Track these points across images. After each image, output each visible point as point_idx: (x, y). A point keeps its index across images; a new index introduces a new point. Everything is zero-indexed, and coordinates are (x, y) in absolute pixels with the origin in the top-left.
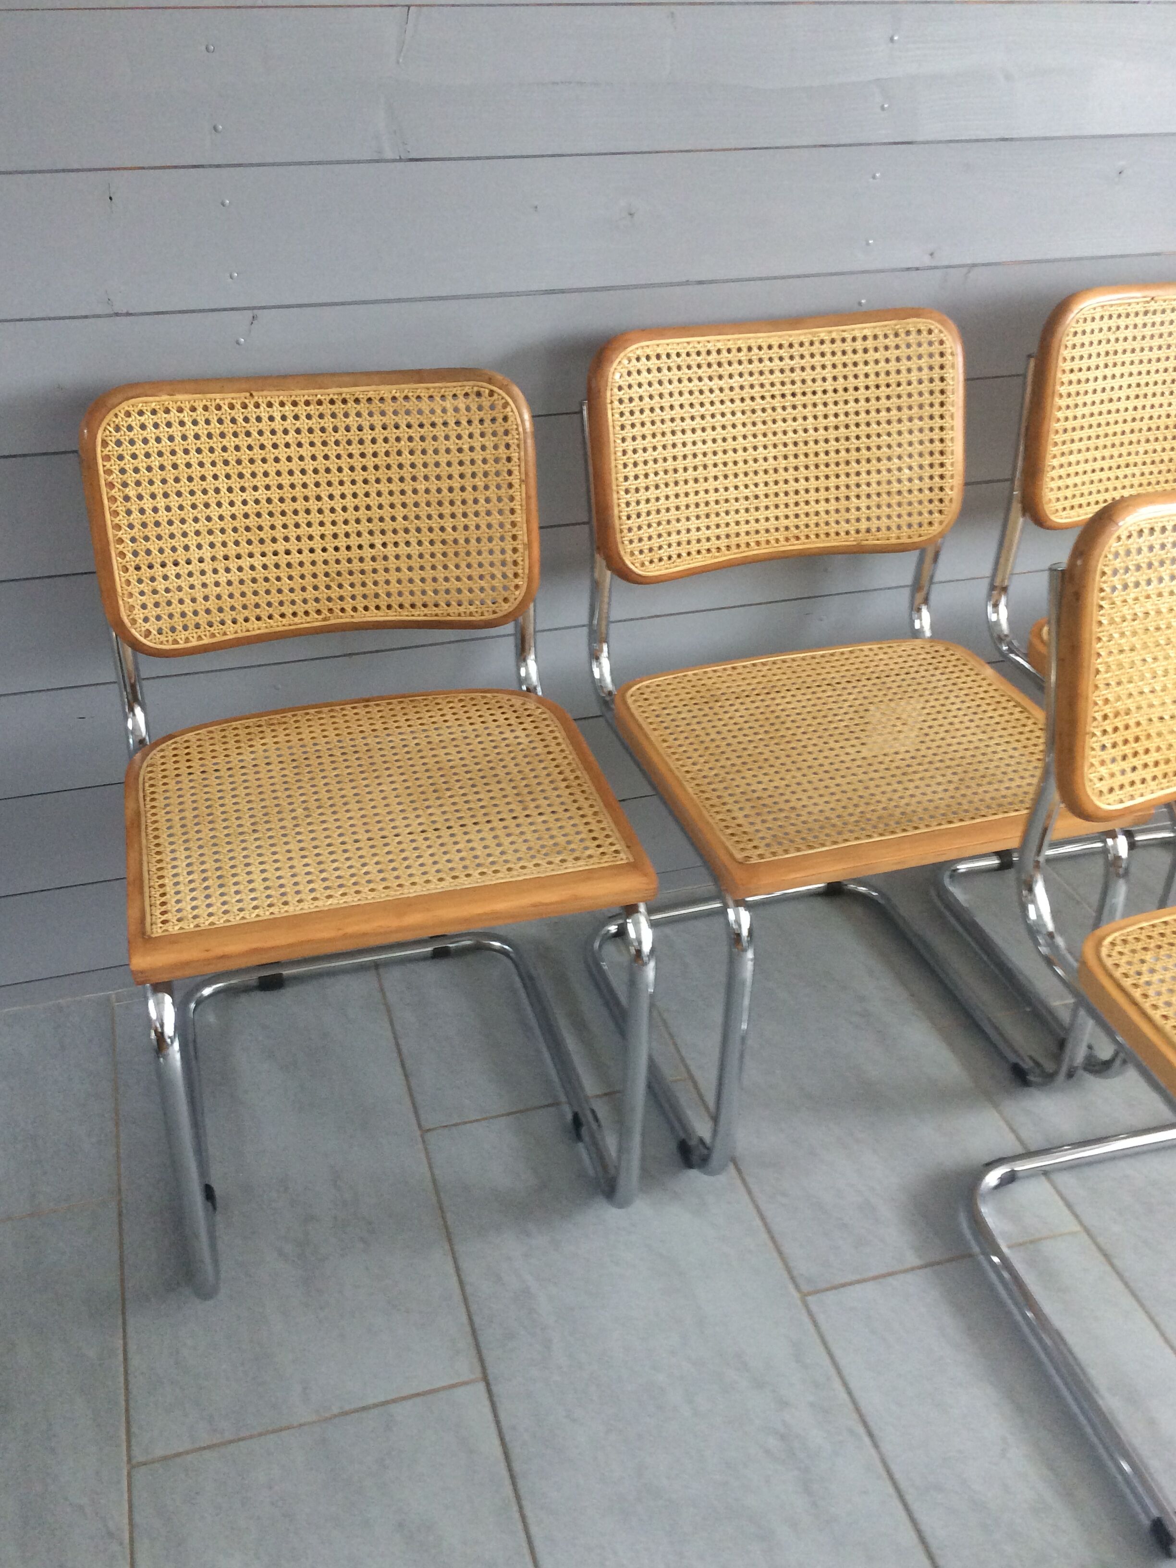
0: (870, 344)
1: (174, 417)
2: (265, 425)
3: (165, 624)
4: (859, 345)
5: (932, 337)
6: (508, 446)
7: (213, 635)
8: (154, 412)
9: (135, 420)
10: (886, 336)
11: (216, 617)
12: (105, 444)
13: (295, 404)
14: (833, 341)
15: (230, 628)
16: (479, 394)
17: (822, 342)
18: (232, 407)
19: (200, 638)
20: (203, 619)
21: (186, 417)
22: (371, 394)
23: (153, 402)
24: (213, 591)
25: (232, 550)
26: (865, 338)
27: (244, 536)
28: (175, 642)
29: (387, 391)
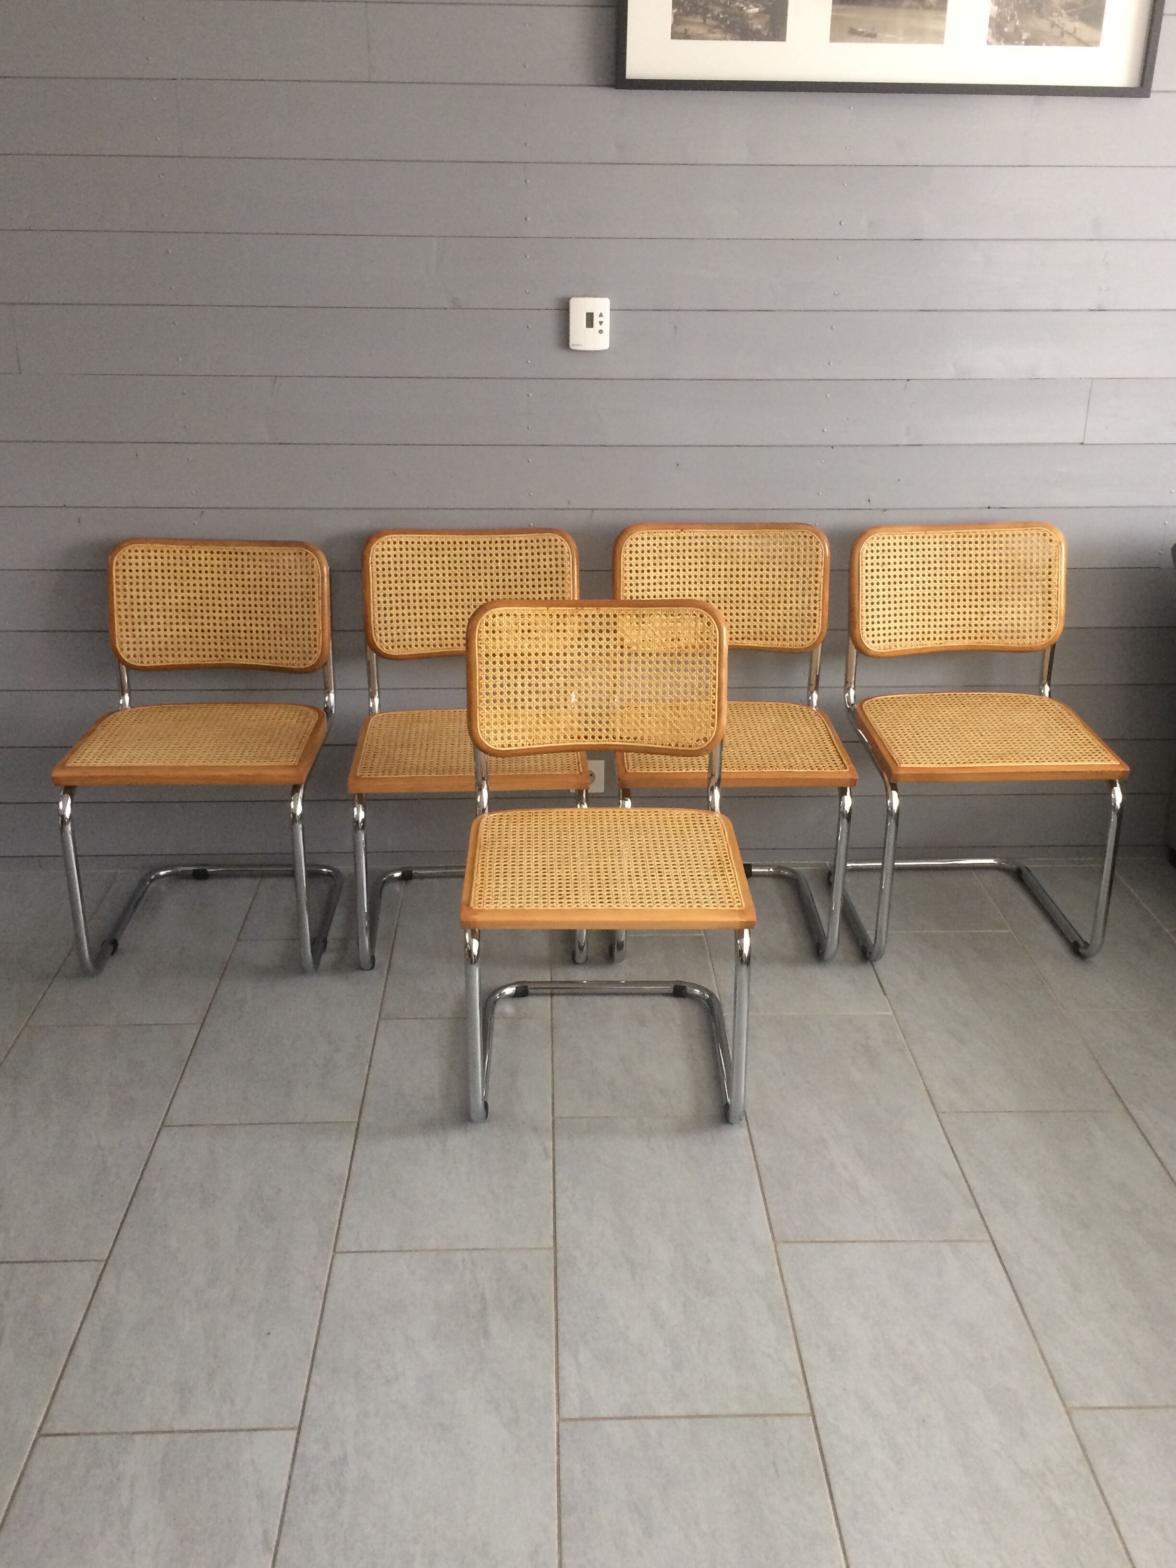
0: (523, 545)
1: (152, 554)
2: (196, 561)
3: (138, 653)
5: (557, 543)
6: (313, 580)
7: (162, 662)
8: (143, 551)
9: (133, 554)
11: (164, 652)
12: (117, 564)
13: (212, 552)
15: (170, 659)
16: (301, 554)
17: (496, 542)
18: (181, 552)
19: (155, 662)
20: (157, 652)
21: (158, 554)
22: (249, 550)
23: (143, 547)
24: (163, 639)
25: (174, 620)
27: (181, 614)
28: (142, 662)
29: (257, 550)
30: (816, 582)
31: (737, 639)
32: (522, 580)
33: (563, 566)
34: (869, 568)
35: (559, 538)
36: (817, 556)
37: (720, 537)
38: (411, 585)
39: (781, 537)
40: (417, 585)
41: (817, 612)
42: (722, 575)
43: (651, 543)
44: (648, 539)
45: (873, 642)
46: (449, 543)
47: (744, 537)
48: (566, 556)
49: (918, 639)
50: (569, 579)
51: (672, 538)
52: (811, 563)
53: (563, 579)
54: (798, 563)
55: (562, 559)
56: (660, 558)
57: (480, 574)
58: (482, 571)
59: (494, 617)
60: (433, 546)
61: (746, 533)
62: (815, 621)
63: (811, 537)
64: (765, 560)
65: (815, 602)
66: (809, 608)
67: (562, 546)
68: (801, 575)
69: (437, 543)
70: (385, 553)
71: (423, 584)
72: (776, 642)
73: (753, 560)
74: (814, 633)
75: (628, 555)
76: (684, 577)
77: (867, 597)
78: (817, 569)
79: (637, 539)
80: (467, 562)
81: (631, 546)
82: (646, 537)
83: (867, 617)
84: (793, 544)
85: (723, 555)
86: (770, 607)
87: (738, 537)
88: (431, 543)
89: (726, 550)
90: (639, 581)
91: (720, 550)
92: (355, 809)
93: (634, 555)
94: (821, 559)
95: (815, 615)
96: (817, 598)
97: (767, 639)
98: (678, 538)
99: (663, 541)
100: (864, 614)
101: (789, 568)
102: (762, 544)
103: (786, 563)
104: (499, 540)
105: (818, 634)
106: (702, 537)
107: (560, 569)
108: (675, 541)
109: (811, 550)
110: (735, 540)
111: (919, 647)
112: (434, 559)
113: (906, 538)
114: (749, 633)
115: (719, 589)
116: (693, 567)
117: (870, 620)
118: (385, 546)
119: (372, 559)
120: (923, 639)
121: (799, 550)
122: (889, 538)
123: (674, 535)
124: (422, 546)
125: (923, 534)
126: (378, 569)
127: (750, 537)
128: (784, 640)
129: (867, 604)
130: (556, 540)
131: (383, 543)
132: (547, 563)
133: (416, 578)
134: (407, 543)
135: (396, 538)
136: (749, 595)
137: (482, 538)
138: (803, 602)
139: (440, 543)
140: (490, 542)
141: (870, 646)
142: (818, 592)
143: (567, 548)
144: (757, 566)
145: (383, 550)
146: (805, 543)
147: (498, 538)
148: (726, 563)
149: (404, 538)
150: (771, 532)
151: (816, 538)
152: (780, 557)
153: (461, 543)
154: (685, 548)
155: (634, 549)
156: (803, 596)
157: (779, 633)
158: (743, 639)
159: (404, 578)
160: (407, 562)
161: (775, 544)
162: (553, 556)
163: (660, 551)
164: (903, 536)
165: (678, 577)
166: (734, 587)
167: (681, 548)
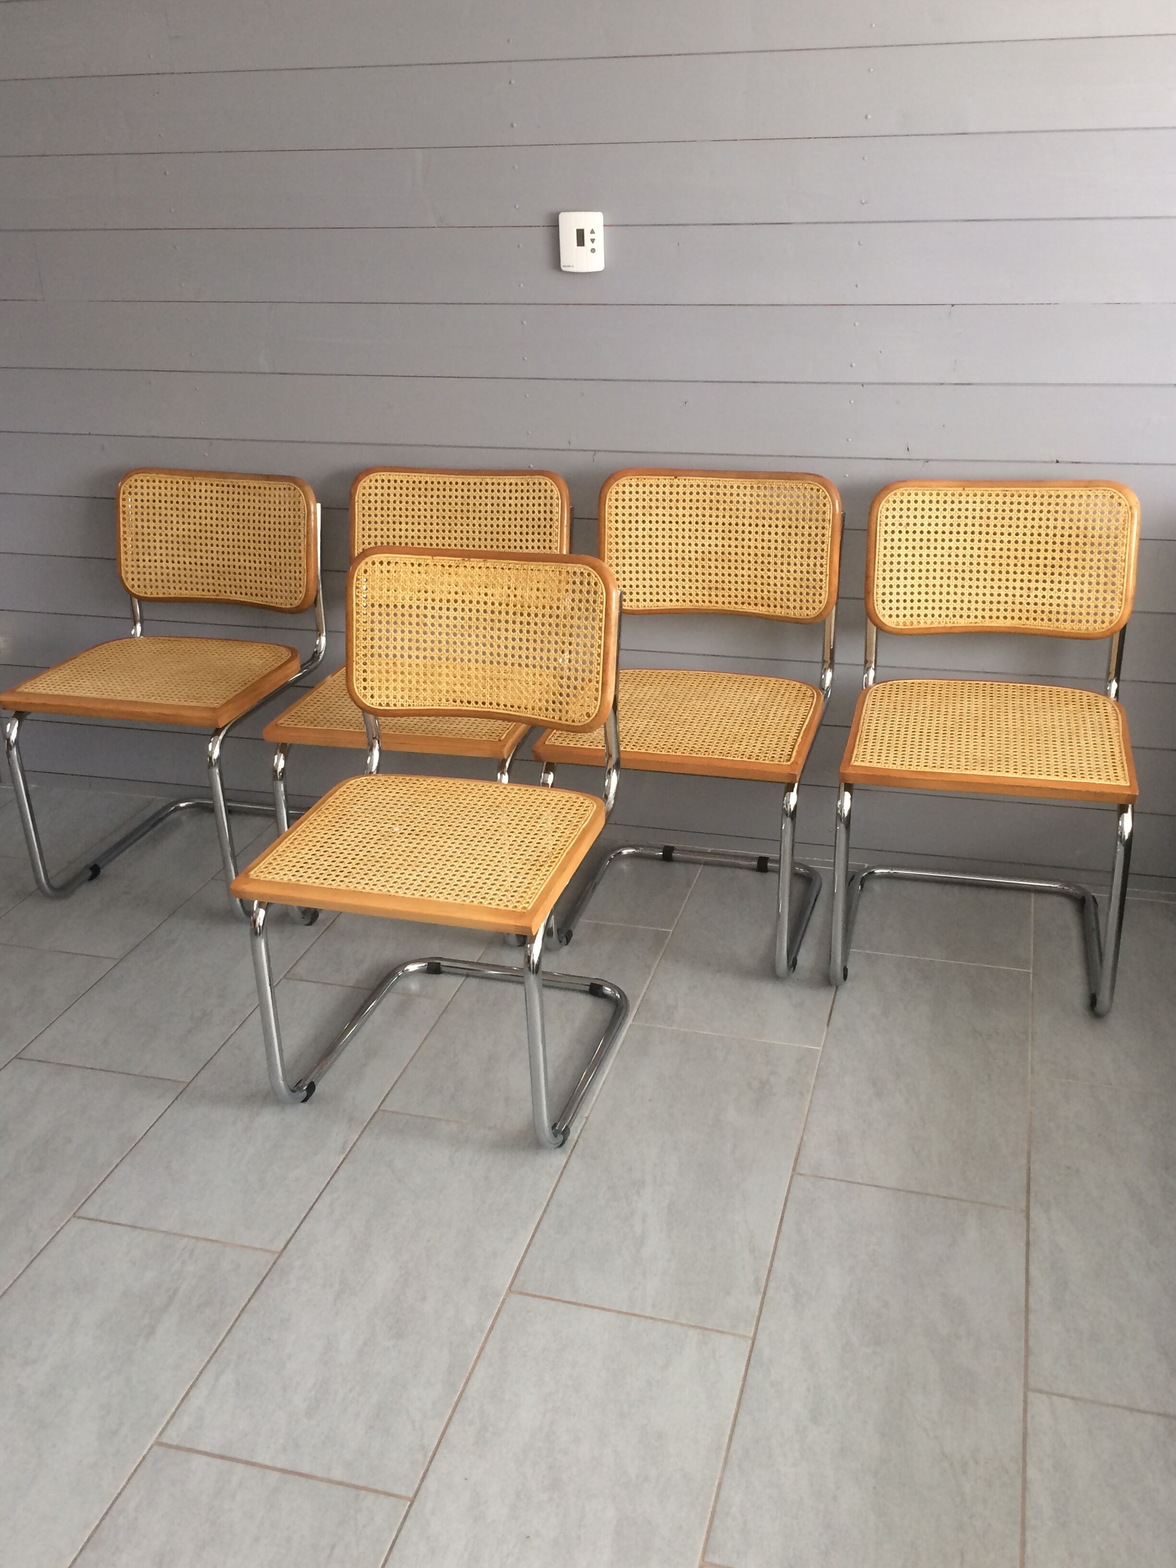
1: (157, 484)
2: (197, 494)
3: (142, 583)
4: (507, 488)
6: (299, 517)
8: (148, 481)
9: (139, 484)
10: (522, 484)
11: (166, 584)
12: (124, 493)
13: (212, 485)
14: (493, 484)
15: (172, 591)
16: (289, 489)
17: (487, 484)
18: (183, 483)
20: (159, 583)
21: (163, 485)
22: (245, 484)
23: (149, 477)
24: (165, 571)
25: (175, 552)
26: (511, 484)
27: (182, 546)
28: (146, 593)
29: (252, 483)
30: (823, 543)
31: (736, 603)
32: (510, 526)
33: (551, 512)
34: (889, 529)
35: (549, 481)
36: (824, 513)
37: (718, 486)
38: (397, 526)
39: (785, 488)
40: (404, 526)
41: (823, 577)
42: (720, 530)
43: (641, 491)
44: (637, 485)
45: (890, 616)
46: (439, 483)
47: (745, 488)
48: (555, 502)
49: (947, 616)
50: (557, 527)
51: (664, 486)
52: (817, 520)
53: (551, 527)
54: (804, 520)
55: (551, 505)
56: (651, 507)
57: (468, 518)
58: (471, 515)
59: (374, 563)
60: (422, 486)
61: (748, 483)
62: (821, 588)
63: (818, 490)
64: (767, 515)
65: (822, 565)
66: (815, 573)
67: (552, 491)
68: (806, 533)
69: (426, 482)
70: (373, 491)
71: (410, 526)
72: (778, 609)
73: (754, 514)
74: (820, 602)
75: (613, 503)
76: (677, 530)
77: (885, 563)
78: (823, 528)
79: (624, 485)
80: (456, 504)
81: (617, 493)
82: (634, 484)
83: (884, 586)
84: (798, 497)
85: (721, 508)
86: (772, 569)
87: (738, 487)
88: (420, 482)
89: (725, 502)
90: (626, 533)
91: (718, 501)
92: (276, 757)
93: (620, 504)
94: (829, 516)
95: (821, 580)
96: (824, 562)
97: (769, 606)
98: (671, 486)
99: (654, 489)
100: (881, 583)
101: (793, 526)
102: (765, 496)
103: (790, 519)
104: (490, 482)
105: (824, 602)
106: (698, 486)
107: (548, 516)
108: (667, 489)
109: (818, 505)
110: (735, 491)
111: (949, 625)
112: (422, 499)
113: (938, 495)
114: (749, 597)
115: (716, 546)
116: (687, 519)
117: (887, 590)
118: (373, 484)
119: (358, 497)
120: (954, 616)
121: (804, 504)
122: (916, 494)
123: (667, 482)
124: (411, 485)
125: (960, 490)
126: (364, 508)
127: (752, 487)
128: (788, 607)
129: (884, 571)
130: (546, 484)
131: (371, 481)
132: (536, 509)
133: (403, 519)
134: (395, 481)
135: (385, 476)
136: (749, 555)
137: (472, 479)
138: (808, 565)
139: (429, 483)
140: (481, 484)
141: (886, 621)
142: (824, 554)
143: (556, 493)
144: (758, 521)
145: (370, 488)
146: (812, 497)
147: (488, 479)
148: (724, 517)
149: (393, 476)
150: (775, 483)
151: (823, 492)
152: (784, 512)
153: (451, 483)
154: (679, 497)
155: (620, 496)
156: (809, 558)
157: (782, 599)
158: (743, 603)
159: (390, 519)
160: (395, 502)
161: (778, 496)
162: (542, 501)
163: (651, 500)
164: (935, 493)
165: (670, 529)
166: (733, 545)
167: (674, 497)
